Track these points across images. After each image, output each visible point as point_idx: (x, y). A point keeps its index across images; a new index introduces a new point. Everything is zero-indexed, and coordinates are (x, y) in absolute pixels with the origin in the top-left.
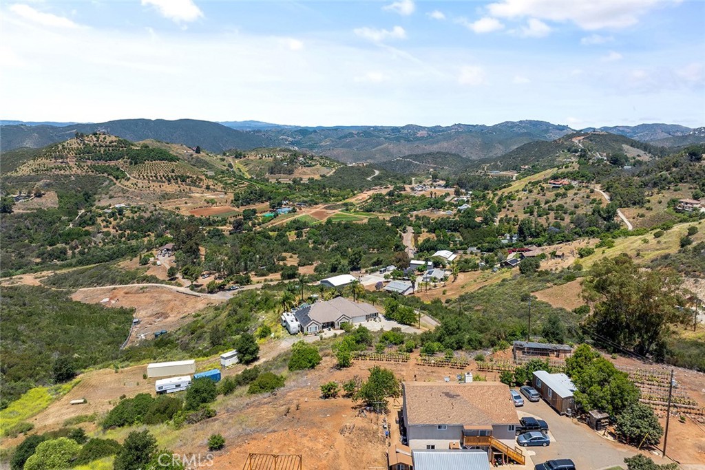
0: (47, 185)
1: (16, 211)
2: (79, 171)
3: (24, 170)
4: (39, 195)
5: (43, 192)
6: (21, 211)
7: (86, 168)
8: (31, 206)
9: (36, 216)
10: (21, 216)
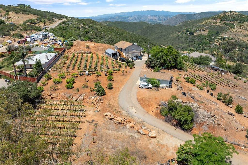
0: (207, 28)
1: (195, 34)
2: (219, 24)
3: (203, 23)
4: (203, 31)
5: (205, 30)
6: (196, 35)
7: (222, 23)
8: (200, 34)
9: (199, 36)
10: (195, 36)
